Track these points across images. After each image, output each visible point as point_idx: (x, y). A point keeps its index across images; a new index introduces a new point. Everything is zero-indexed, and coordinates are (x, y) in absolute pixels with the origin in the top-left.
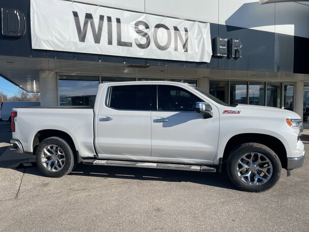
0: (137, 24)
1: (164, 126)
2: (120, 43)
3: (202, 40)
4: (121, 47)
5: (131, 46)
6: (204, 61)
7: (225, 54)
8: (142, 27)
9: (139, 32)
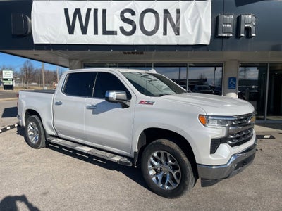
0: (122, 13)
1: (94, 113)
2: (105, 32)
3: (198, 20)
4: (106, 36)
5: (116, 34)
6: (201, 43)
7: (231, 33)
8: (127, 15)
9: (125, 20)
